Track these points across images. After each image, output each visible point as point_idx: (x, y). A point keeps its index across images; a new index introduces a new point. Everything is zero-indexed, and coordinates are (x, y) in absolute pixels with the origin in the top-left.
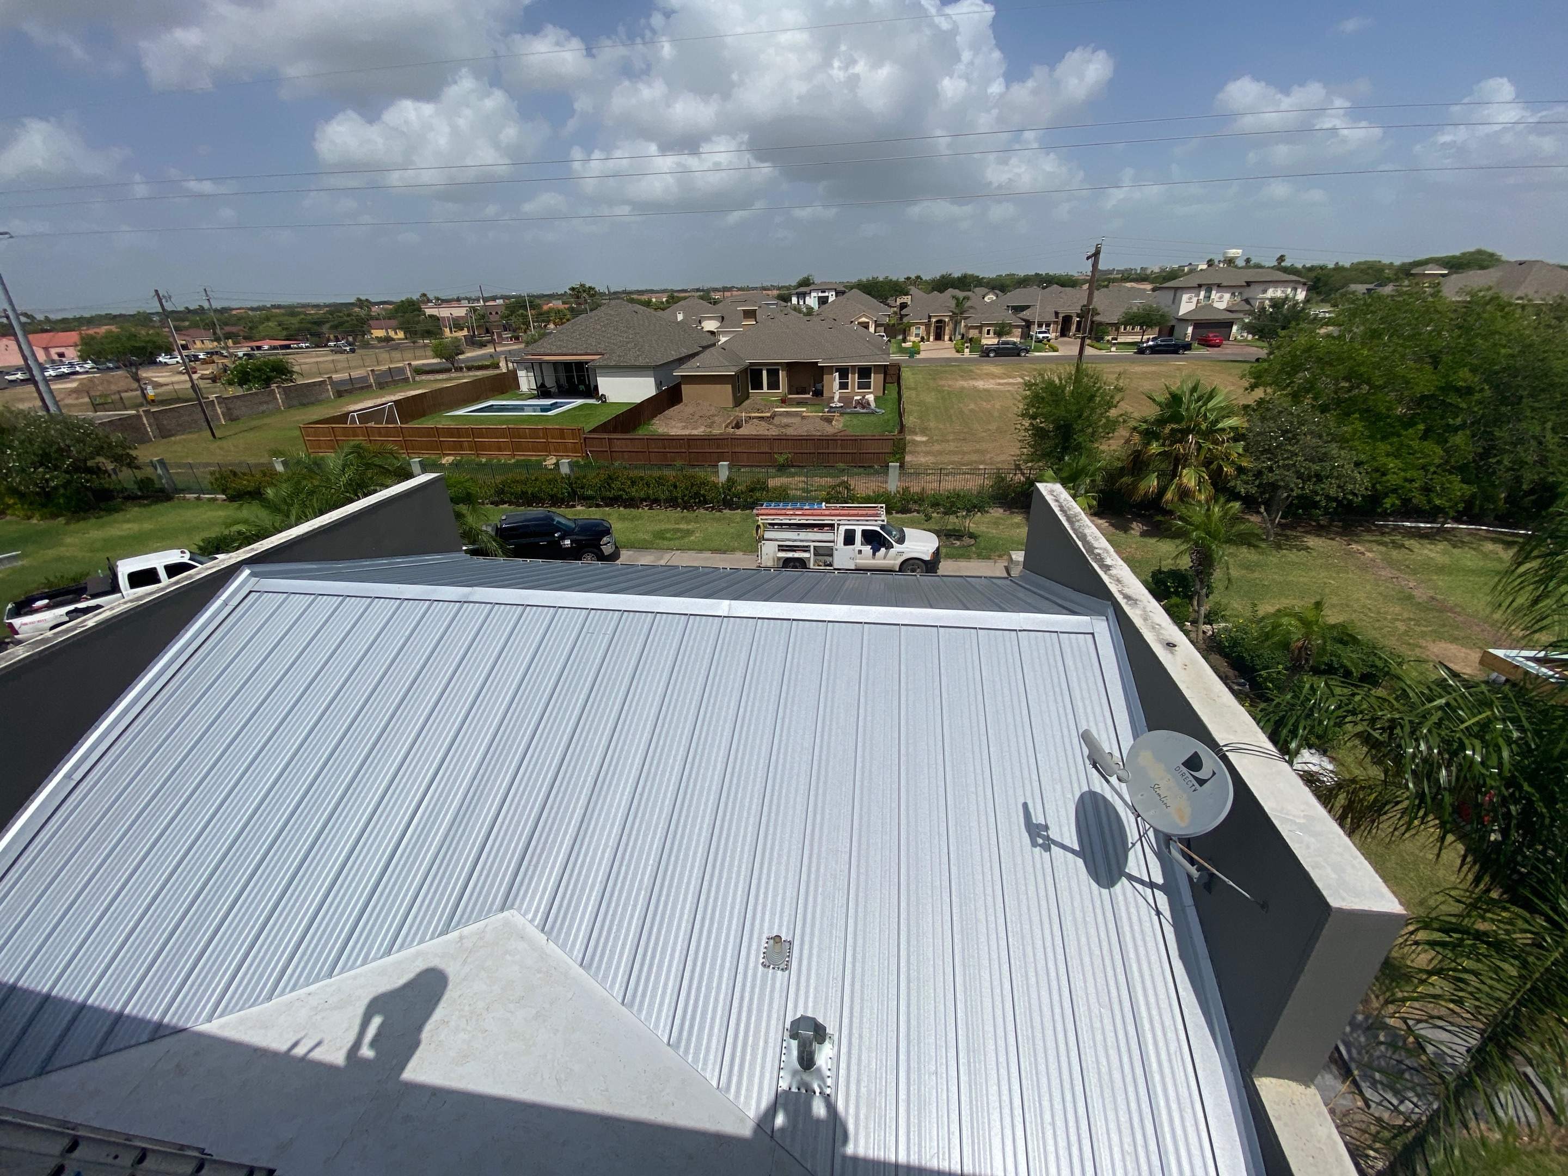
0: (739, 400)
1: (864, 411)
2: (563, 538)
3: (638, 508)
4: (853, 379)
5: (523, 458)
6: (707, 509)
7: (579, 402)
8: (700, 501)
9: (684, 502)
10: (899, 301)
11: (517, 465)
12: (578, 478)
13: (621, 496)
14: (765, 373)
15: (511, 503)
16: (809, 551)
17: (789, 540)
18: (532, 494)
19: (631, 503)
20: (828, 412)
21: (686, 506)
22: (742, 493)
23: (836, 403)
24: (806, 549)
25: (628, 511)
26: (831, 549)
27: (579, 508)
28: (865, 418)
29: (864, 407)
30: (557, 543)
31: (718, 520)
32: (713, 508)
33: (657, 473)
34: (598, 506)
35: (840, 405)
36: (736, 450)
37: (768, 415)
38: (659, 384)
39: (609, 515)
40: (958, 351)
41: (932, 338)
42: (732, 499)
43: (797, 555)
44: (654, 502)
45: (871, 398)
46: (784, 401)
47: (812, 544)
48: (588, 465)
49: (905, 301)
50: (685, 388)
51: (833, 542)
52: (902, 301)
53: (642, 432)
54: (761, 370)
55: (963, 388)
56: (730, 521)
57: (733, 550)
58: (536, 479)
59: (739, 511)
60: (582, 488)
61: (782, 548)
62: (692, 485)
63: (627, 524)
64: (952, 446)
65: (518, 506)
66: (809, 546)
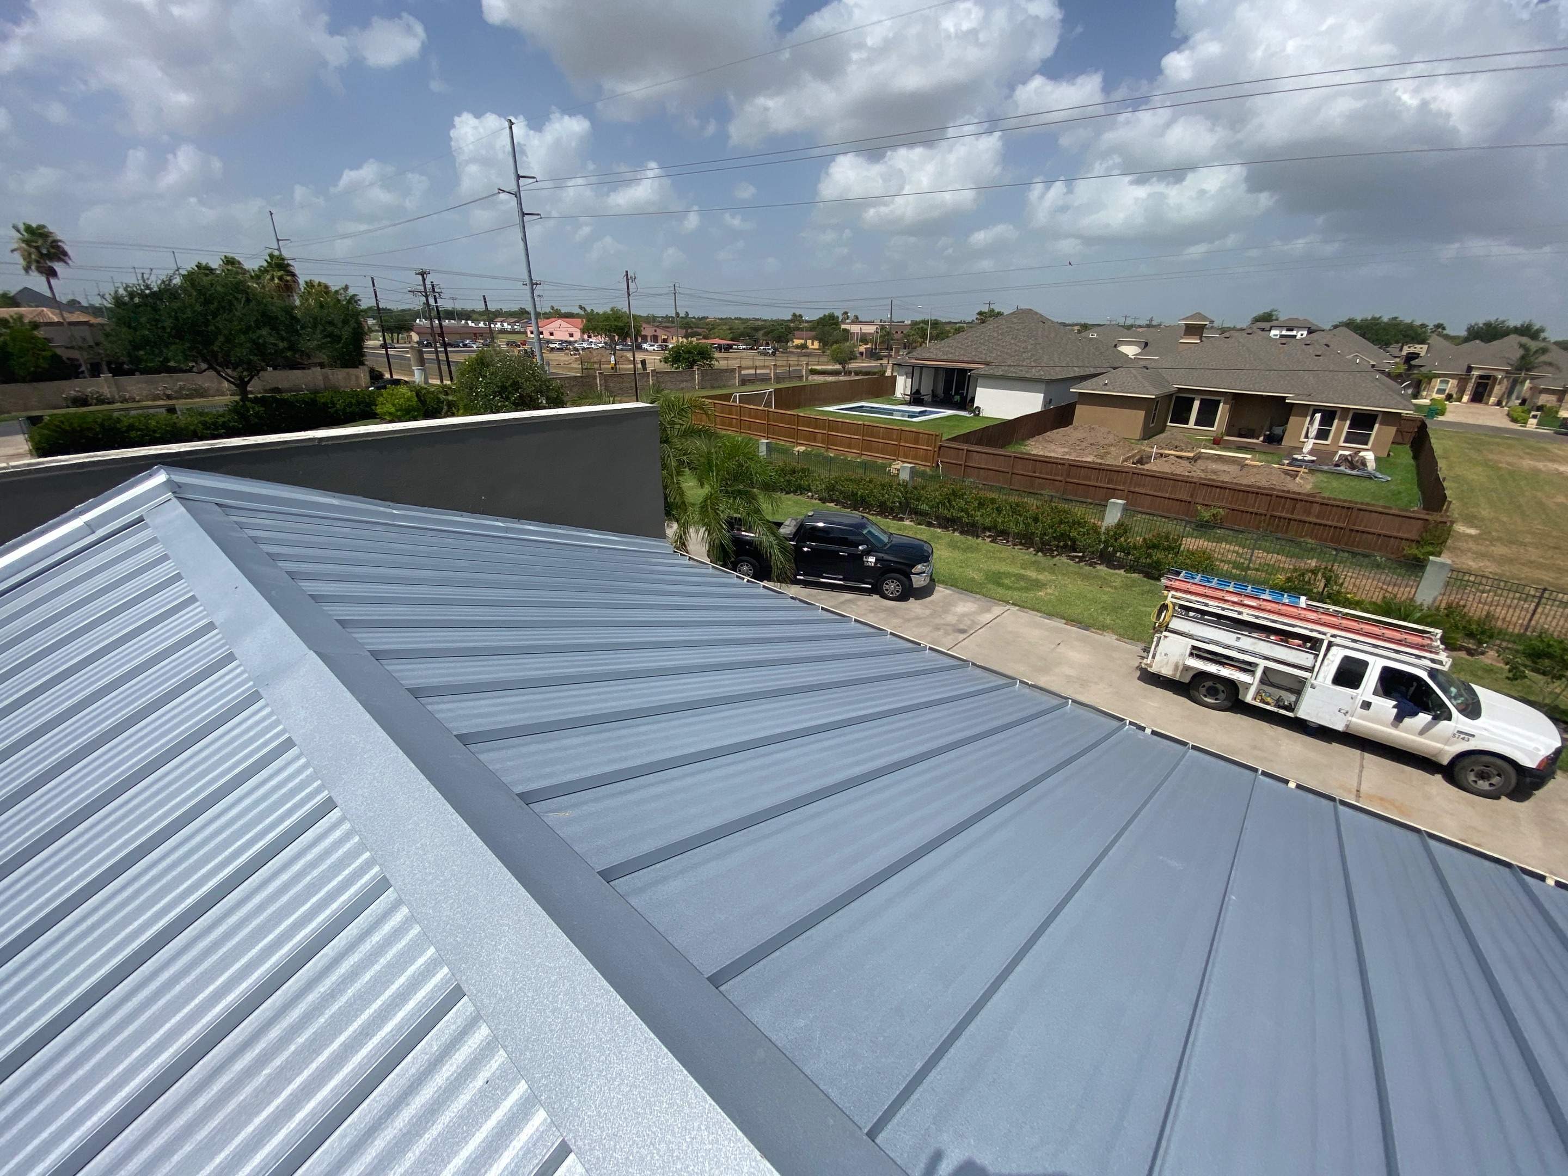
0: (1149, 433)
1: (1354, 472)
2: (868, 553)
3: (978, 537)
4: (1340, 428)
5: (869, 458)
6: (1072, 558)
7: (950, 412)
8: (1065, 546)
9: (1043, 543)
10: (1406, 350)
11: (864, 465)
12: (915, 488)
13: (960, 518)
14: (1197, 404)
15: (837, 502)
16: (1252, 673)
17: (1217, 643)
18: (861, 497)
19: (971, 529)
20: (1289, 465)
21: (1044, 548)
22: (1135, 548)
23: (1306, 454)
24: (1248, 668)
25: (963, 538)
26: (1302, 682)
27: (907, 523)
28: (1355, 483)
29: (1353, 467)
30: (860, 557)
31: (1086, 577)
32: (1081, 559)
33: (1014, 499)
34: (929, 525)
35: (1309, 458)
36: (1137, 490)
37: (1191, 455)
38: (1047, 402)
39: (939, 538)
40: (1514, 420)
41: (1465, 398)
42: (1115, 552)
43: (1225, 672)
44: (1000, 534)
45: (1369, 456)
46: (1217, 442)
47: (1263, 664)
48: (934, 478)
49: (1416, 351)
50: (1080, 410)
51: (1311, 670)
52: (1412, 350)
53: (1012, 450)
54: (1193, 400)
55: (1536, 472)
56: (1105, 582)
57: (1103, 628)
58: (870, 481)
59: (1122, 572)
60: (918, 500)
61: (1197, 653)
62: (1061, 522)
63: (958, 555)
64: (1533, 554)
65: (845, 507)
66: (1257, 665)
